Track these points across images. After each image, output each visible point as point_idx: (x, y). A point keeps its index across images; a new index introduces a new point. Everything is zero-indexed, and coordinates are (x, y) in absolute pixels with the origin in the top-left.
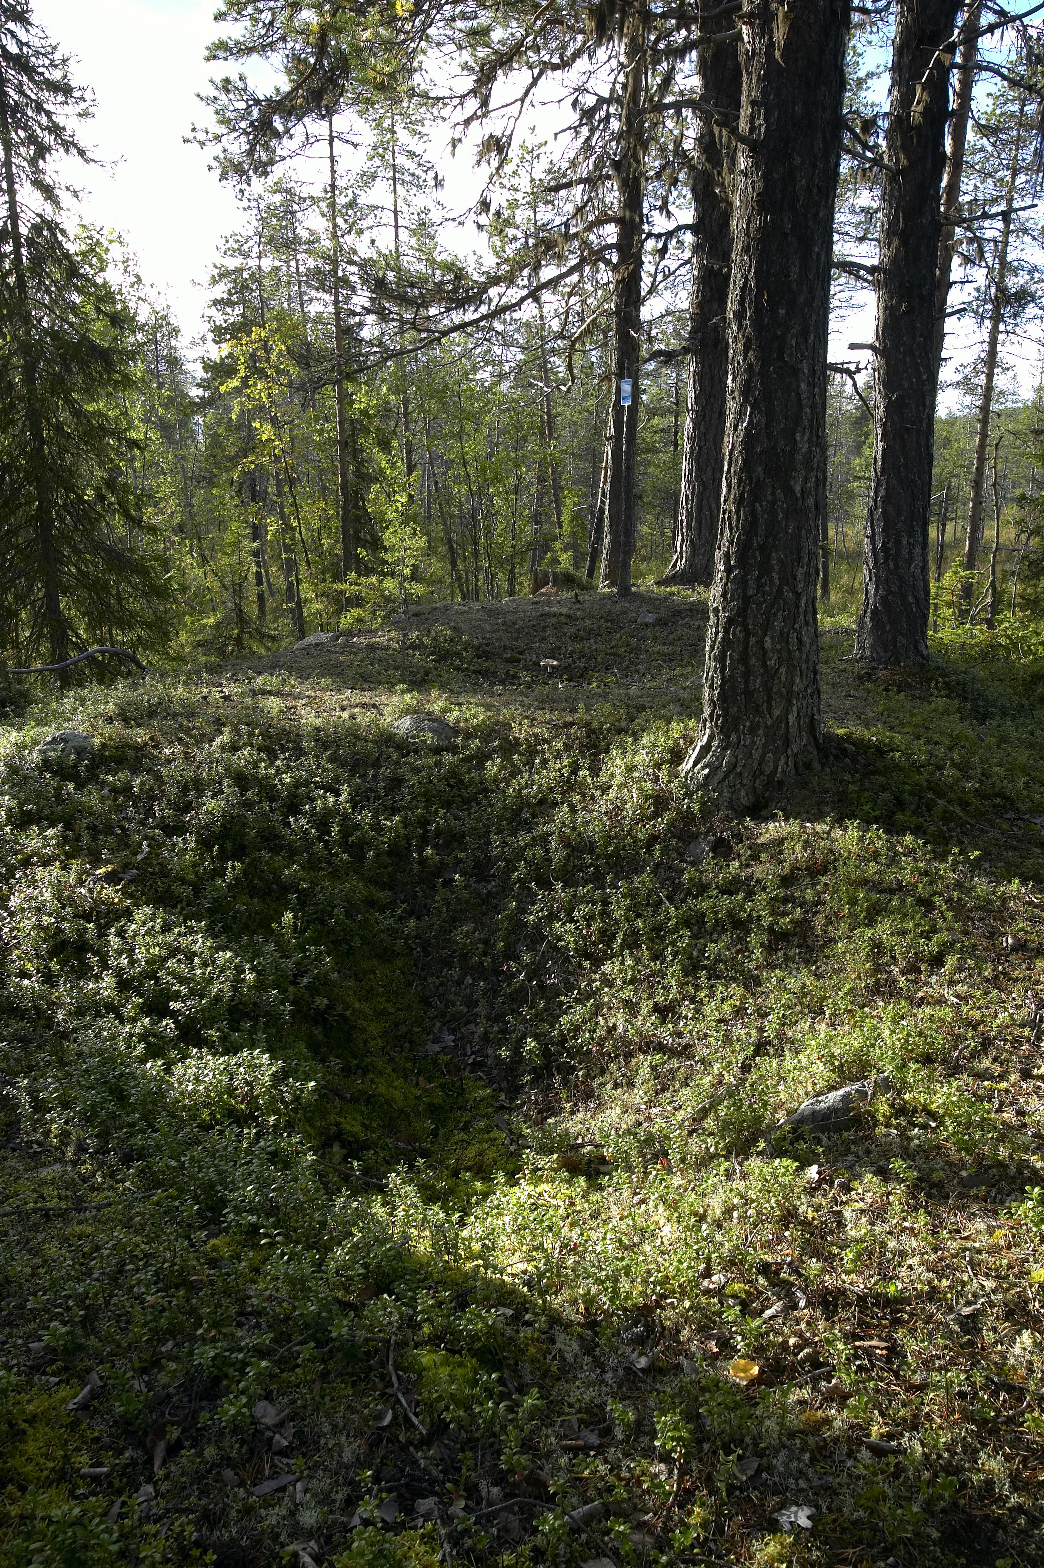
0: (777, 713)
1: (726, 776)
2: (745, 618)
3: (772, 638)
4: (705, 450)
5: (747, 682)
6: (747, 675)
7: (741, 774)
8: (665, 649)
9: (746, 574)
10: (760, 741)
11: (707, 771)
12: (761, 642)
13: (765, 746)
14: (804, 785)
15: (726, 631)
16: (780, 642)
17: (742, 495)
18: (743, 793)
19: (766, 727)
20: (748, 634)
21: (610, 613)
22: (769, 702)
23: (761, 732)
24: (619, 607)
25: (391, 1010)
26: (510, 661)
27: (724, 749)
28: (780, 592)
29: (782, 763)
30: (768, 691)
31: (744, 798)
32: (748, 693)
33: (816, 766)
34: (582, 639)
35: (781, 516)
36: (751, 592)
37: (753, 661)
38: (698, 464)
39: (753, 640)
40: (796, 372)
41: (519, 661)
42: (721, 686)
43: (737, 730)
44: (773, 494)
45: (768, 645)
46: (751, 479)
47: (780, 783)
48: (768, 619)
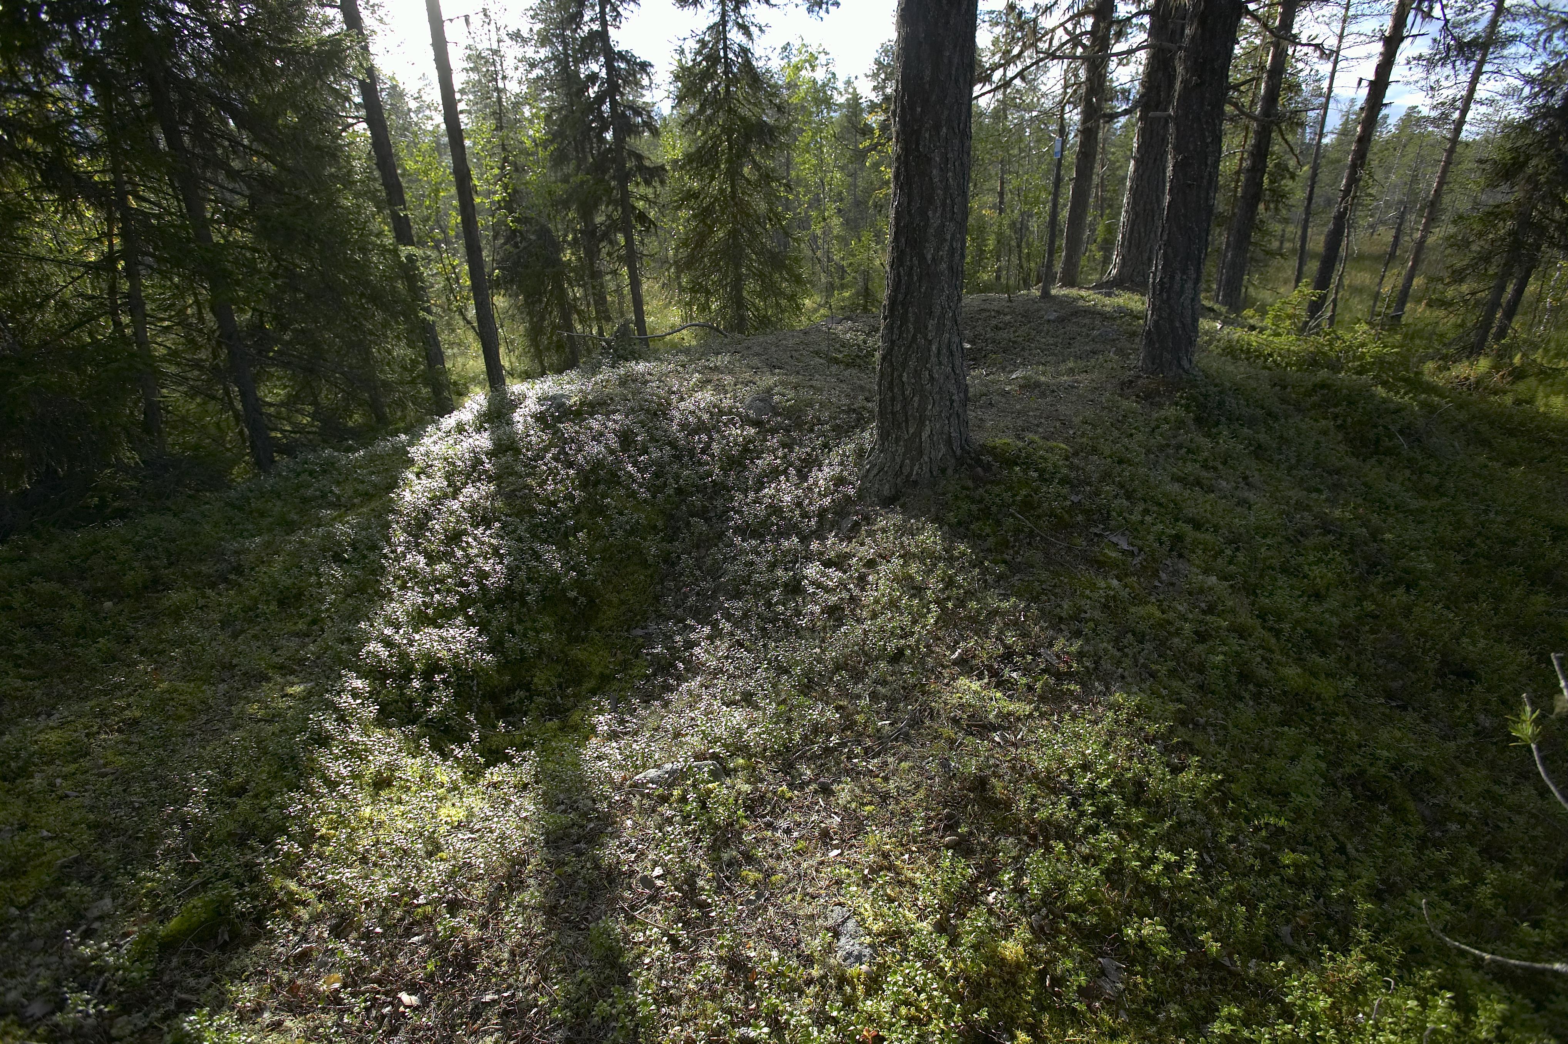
0: (911, 431)
3: (908, 374)
5: (892, 405)
6: (892, 400)
10: (901, 450)
13: (904, 454)
16: (914, 377)
17: (893, 260)
18: (885, 488)
19: (906, 440)
21: (1027, 310)
22: (906, 422)
23: (902, 443)
24: (1036, 306)
28: (914, 337)
29: (916, 468)
31: (886, 492)
32: (893, 414)
33: (950, 471)
34: (1000, 329)
35: (916, 278)
36: (895, 338)
37: (896, 390)
39: (896, 374)
40: (929, 160)
42: (880, 406)
43: (888, 439)
44: (911, 260)
45: (905, 379)
46: (898, 248)
47: (915, 483)
48: (906, 358)
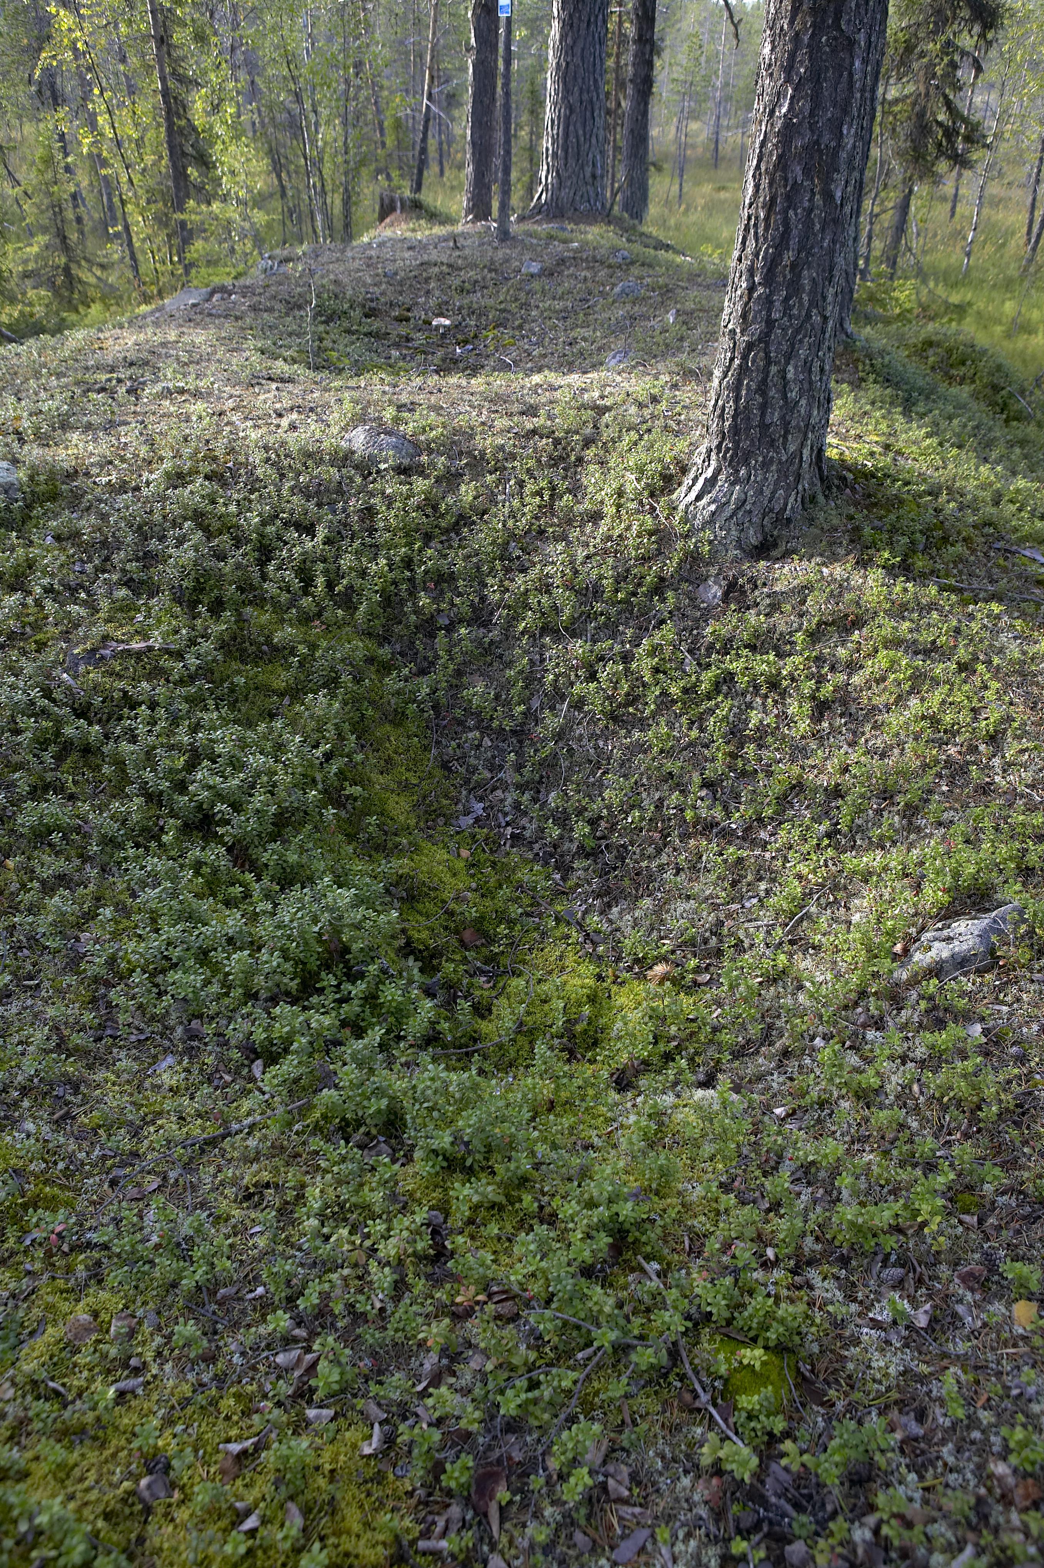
0: (792, 448)
1: (734, 514)
2: (767, 344)
3: (796, 367)
4: (572, 67)
5: (763, 415)
6: (763, 407)
7: (750, 512)
8: (558, 305)
9: (771, 293)
10: (772, 477)
11: (713, 507)
12: (783, 373)
13: (777, 483)
14: (811, 521)
15: (745, 358)
16: (803, 372)
17: (773, 200)
18: (751, 532)
19: (780, 462)
20: (769, 361)
21: (492, 262)
22: (785, 437)
23: (774, 468)
24: (500, 254)
25: (415, 781)
26: (400, 320)
27: (733, 484)
28: (809, 316)
29: (791, 500)
30: (786, 424)
31: (753, 538)
32: (764, 427)
33: (821, 498)
34: (468, 292)
35: (818, 227)
36: (775, 315)
37: (772, 393)
38: (565, 83)
39: (774, 369)
40: (852, 43)
41: (407, 320)
42: (734, 417)
43: (748, 465)
44: (811, 200)
45: (790, 375)
46: (786, 179)
47: (789, 520)
48: (793, 346)
